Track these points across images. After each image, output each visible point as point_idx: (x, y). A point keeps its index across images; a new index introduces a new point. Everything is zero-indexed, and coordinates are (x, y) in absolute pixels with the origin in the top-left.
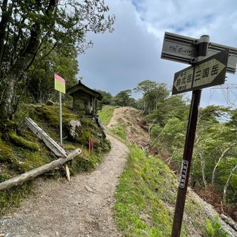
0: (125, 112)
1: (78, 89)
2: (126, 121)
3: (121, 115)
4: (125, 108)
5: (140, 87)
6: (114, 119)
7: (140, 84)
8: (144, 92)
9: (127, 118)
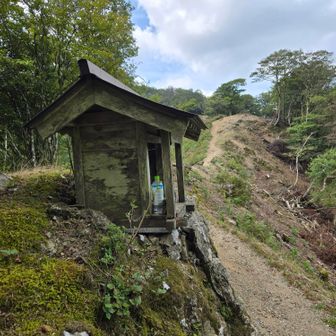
0: (236, 127)
1: (85, 106)
2: (242, 146)
3: (229, 135)
4: (235, 118)
5: (266, 69)
6: (216, 144)
7: (265, 63)
8: (274, 78)
9: (244, 140)
